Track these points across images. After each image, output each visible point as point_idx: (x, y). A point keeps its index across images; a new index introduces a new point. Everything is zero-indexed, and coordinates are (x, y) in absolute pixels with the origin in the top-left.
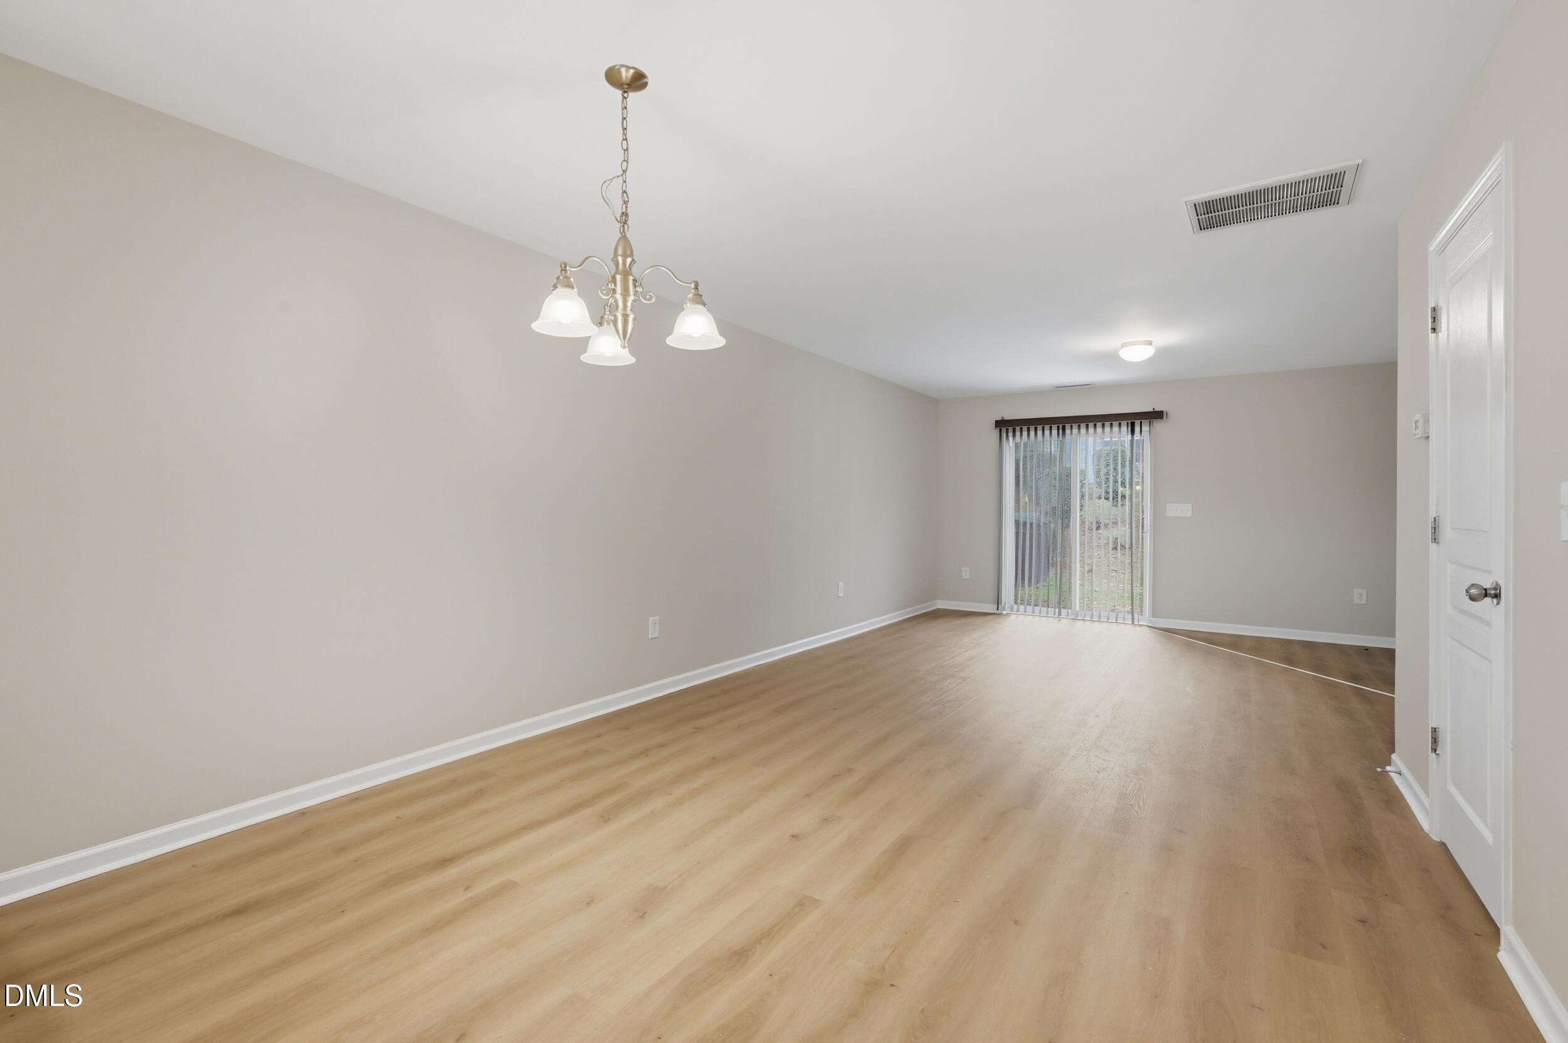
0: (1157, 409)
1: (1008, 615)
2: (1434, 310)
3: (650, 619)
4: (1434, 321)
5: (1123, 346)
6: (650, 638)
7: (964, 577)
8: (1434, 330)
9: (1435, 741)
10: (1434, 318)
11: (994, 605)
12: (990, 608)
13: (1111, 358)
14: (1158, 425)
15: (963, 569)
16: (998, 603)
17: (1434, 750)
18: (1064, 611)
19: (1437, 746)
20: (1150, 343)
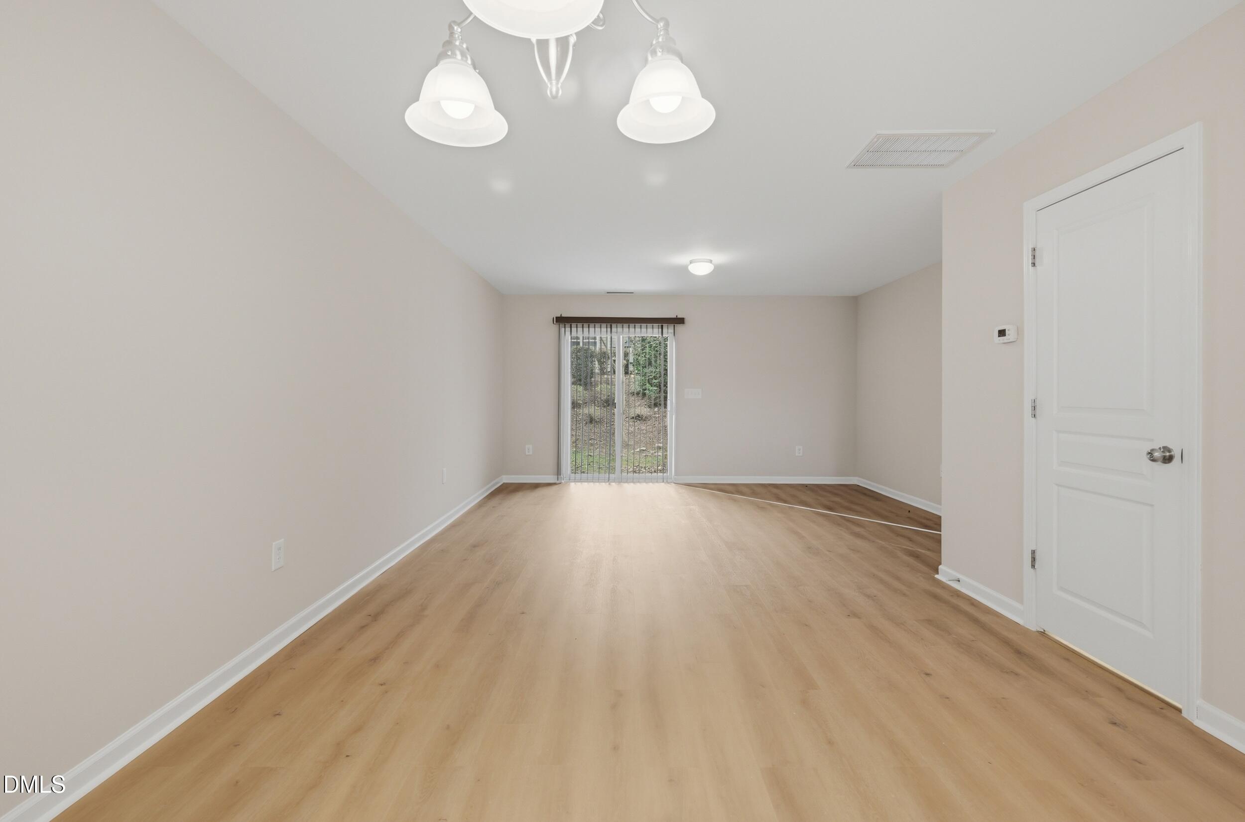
0: (679, 316)
1: (566, 483)
2: (1034, 250)
3: (274, 543)
4: (1034, 258)
5: (691, 262)
6: (273, 569)
7: (527, 453)
8: (1034, 264)
9: (1034, 559)
10: (1034, 256)
11: (552, 476)
12: (551, 479)
13: (683, 270)
14: (679, 327)
15: (527, 446)
16: (558, 472)
17: (1033, 566)
18: (612, 476)
19: (1035, 564)
20: (711, 261)
